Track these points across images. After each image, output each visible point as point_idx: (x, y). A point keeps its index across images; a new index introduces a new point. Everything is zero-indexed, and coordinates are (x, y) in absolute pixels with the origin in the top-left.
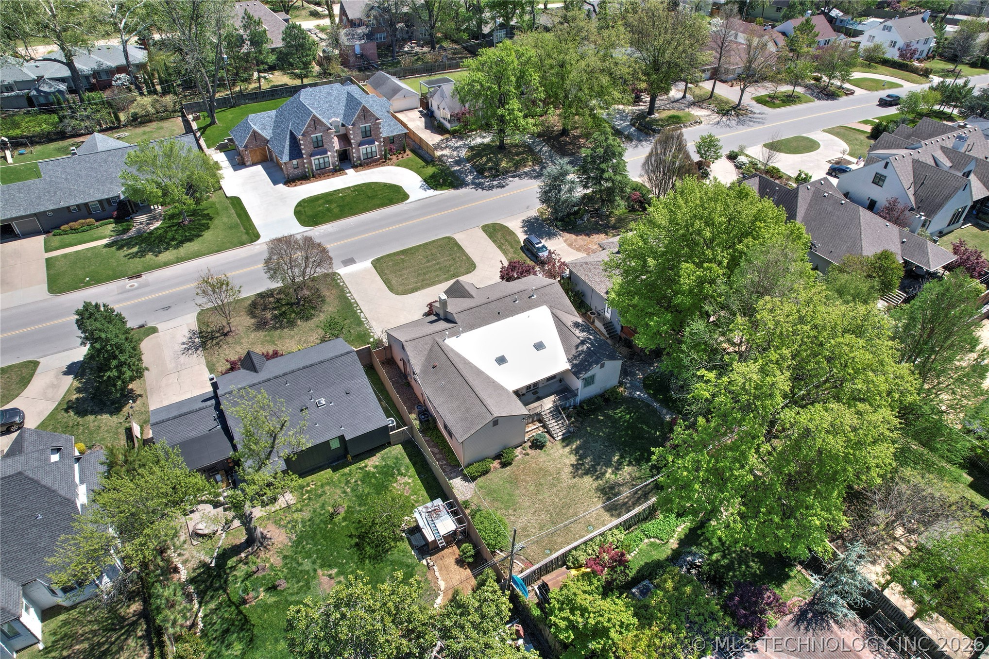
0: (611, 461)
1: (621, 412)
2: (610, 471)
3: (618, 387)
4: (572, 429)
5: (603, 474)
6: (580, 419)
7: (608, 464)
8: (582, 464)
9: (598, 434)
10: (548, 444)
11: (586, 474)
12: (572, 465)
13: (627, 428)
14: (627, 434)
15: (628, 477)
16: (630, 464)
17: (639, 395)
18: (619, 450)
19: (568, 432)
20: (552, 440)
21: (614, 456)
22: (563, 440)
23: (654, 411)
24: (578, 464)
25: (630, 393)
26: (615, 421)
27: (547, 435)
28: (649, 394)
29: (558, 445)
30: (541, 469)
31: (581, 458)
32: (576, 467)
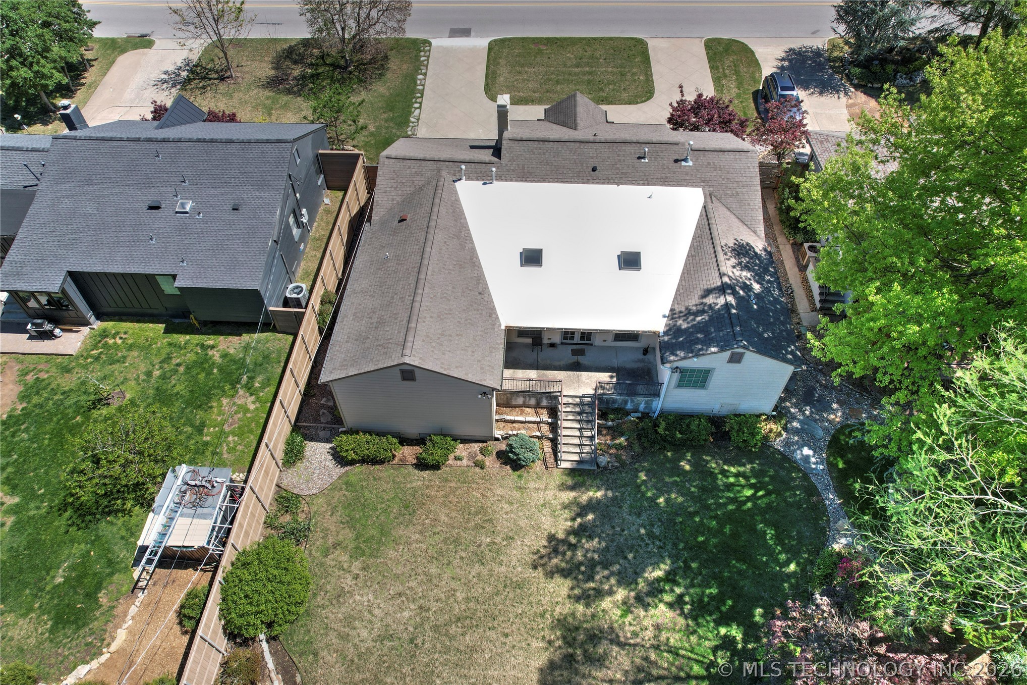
0: (637, 574)
1: (737, 475)
2: (621, 594)
3: (769, 418)
4: (603, 460)
5: (600, 594)
6: (637, 448)
7: (627, 579)
8: (573, 547)
9: (653, 500)
10: (538, 466)
11: (565, 573)
12: (551, 538)
13: (729, 518)
14: (719, 532)
15: (649, 634)
16: (677, 604)
17: (806, 459)
18: (675, 558)
19: (594, 461)
20: (551, 461)
21: (656, 565)
22: (571, 472)
23: (818, 510)
24: (563, 541)
25: (788, 444)
26: (709, 488)
27: (547, 446)
28: (831, 466)
29: (557, 477)
30: (481, 510)
31: (581, 531)
32: (555, 545)
